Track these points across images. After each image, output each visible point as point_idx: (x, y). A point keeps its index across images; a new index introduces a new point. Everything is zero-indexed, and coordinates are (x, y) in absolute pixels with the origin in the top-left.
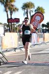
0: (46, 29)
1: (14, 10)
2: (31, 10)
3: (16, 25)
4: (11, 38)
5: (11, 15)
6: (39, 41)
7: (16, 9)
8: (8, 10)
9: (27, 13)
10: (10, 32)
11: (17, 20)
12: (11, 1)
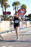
0: (27, 19)
1: (7, 7)
2: (18, 6)
3: (9, 16)
4: (6, 24)
5: (5, 10)
6: (23, 26)
7: (8, 5)
8: (3, 6)
9: (15, 8)
10: (5, 21)
11: (9, 13)
12: (5, 1)
